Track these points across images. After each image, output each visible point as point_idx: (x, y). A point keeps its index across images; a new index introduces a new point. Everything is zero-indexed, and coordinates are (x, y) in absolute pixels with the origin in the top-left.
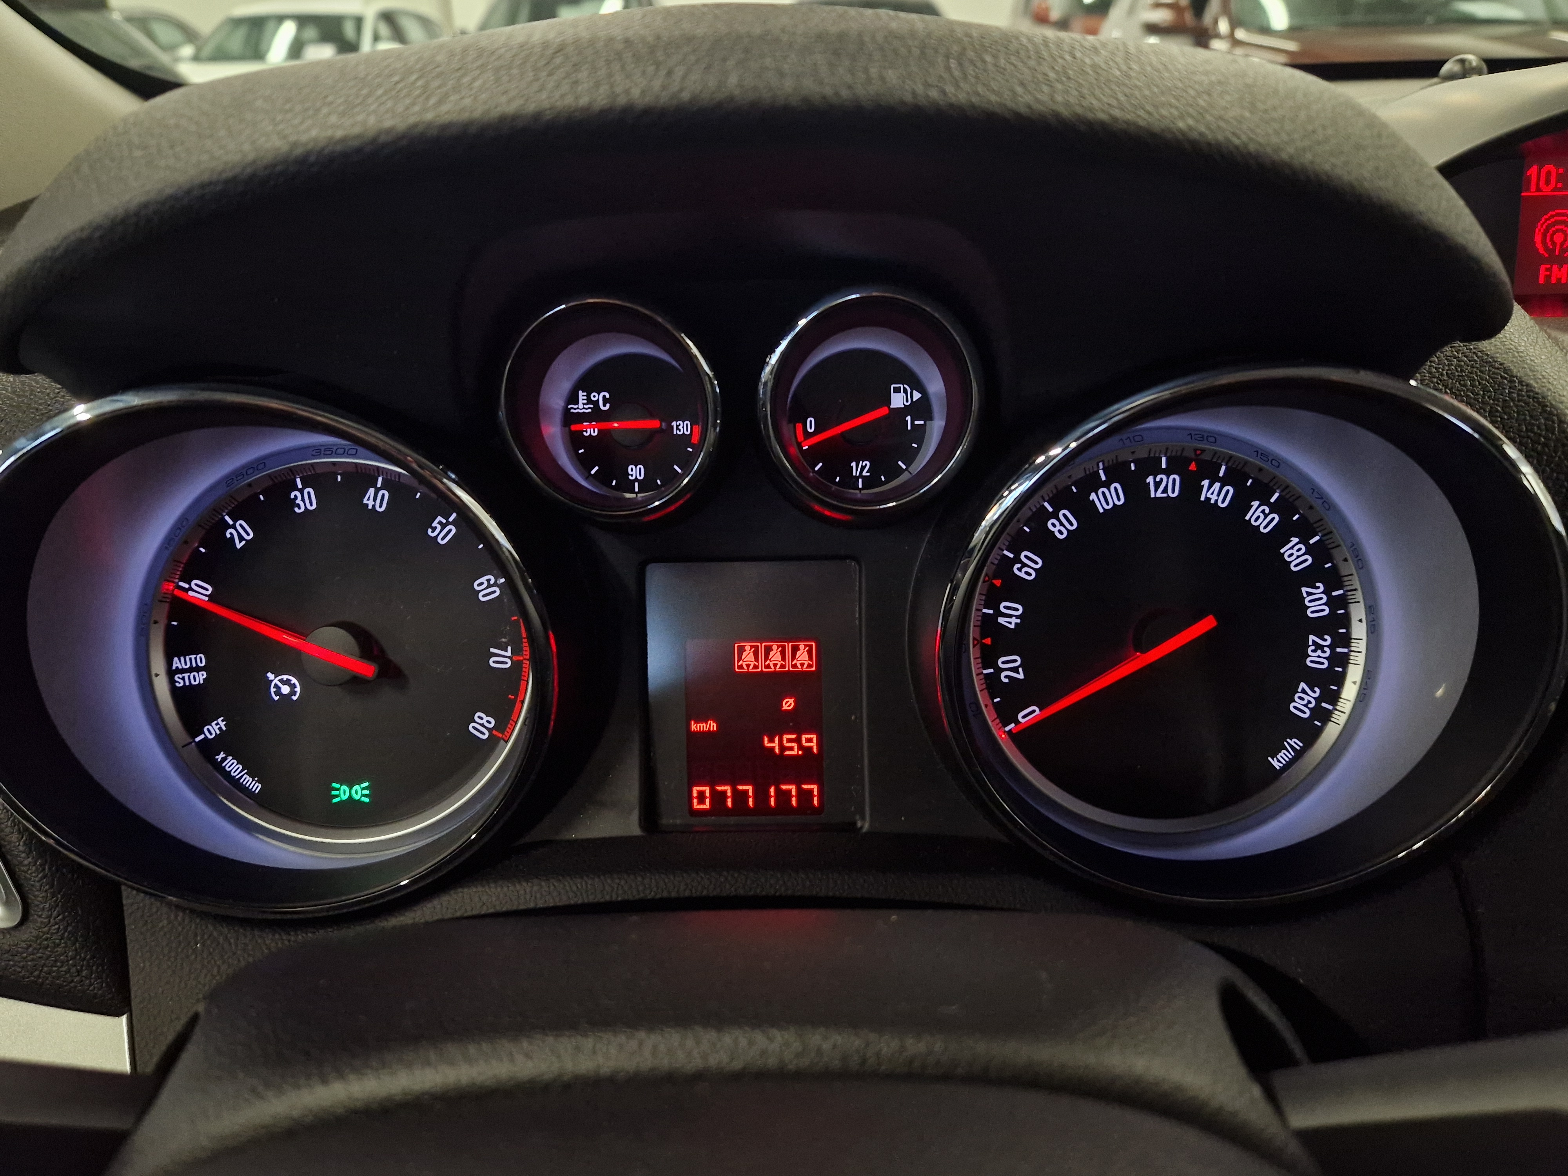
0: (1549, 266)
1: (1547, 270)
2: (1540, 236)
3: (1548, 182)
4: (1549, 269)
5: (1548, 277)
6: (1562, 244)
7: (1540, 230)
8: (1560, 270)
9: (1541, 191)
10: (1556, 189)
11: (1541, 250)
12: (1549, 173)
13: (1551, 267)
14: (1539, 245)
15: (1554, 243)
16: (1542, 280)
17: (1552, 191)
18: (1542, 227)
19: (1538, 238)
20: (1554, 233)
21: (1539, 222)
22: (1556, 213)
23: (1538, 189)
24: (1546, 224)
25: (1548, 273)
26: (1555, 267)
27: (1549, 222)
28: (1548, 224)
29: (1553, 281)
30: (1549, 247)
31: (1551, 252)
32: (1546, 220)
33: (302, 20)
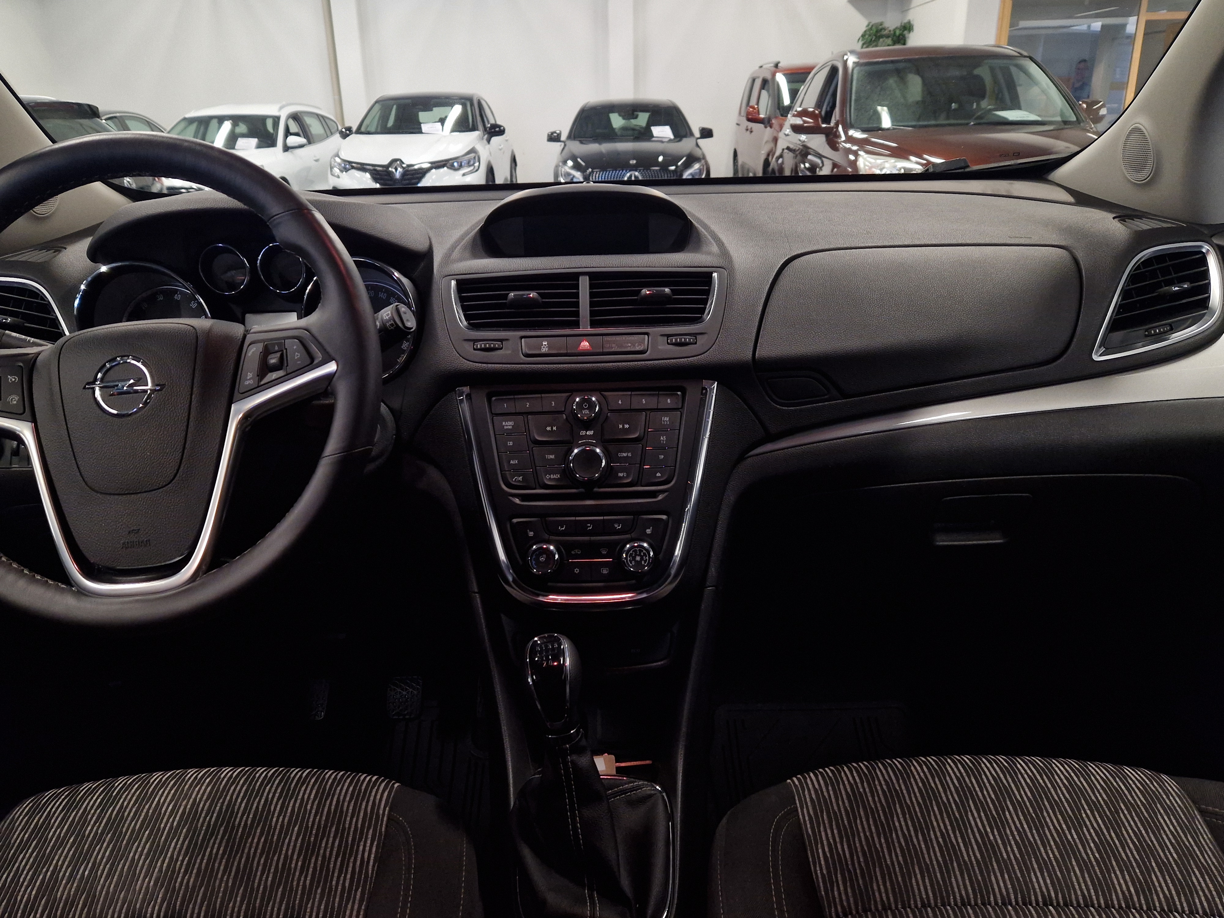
33: (236, 119)
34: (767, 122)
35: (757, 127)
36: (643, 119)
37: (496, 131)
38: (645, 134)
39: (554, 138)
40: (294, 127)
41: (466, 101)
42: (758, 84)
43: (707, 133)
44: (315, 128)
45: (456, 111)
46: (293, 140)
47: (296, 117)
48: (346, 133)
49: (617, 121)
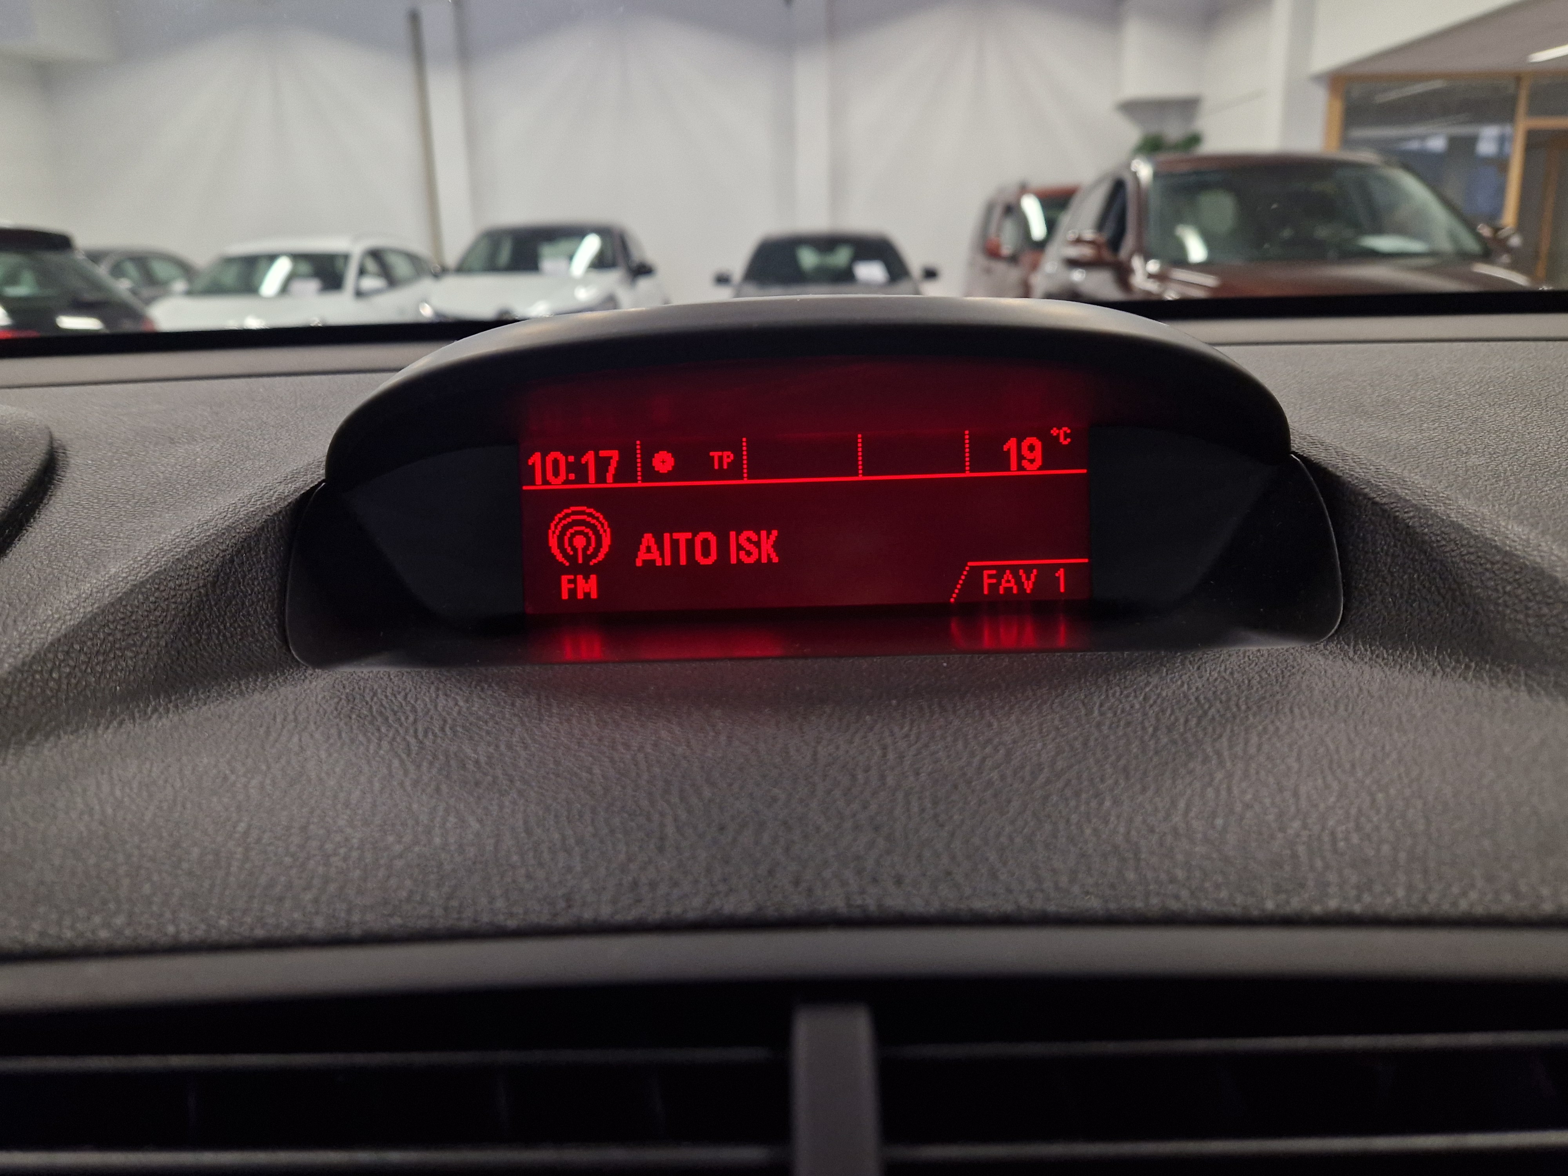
0: (572, 577)
1: (570, 581)
2: (556, 539)
3: (556, 473)
4: (573, 581)
5: (573, 592)
6: (585, 549)
7: (554, 532)
8: (587, 582)
9: (549, 484)
10: (567, 482)
11: (560, 558)
12: (556, 463)
13: (575, 578)
14: (555, 551)
15: (575, 549)
16: (565, 596)
17: (563, 483)
18: (556, 527)
19: (553, 542)
20: (573, 535)
21: (552, 522)
22: (573, 512)
23: (545, 482)
24: (561, 525)
25: (572, 586)
26: (580, 578)
27: (564, 522)
28: (564, 525)
29: (580, 596)
30: (568, 553)
31: (573, 559)
32: (561, 520)
33: (297, 257)
34: (1013, 259)
35: (1000, 267)
36: (842, 257)
37: (642, 270)
38: (846, 276)
39: (722, 280)
40: (371, 265)
41: (604, 232)
42: (998, 211)
43: (930, 274)
44: (401, 267)
45: (591, 245)
46: (370, 283)
47: (376, 255)
48: (440, 273)
49: (808, 258)
